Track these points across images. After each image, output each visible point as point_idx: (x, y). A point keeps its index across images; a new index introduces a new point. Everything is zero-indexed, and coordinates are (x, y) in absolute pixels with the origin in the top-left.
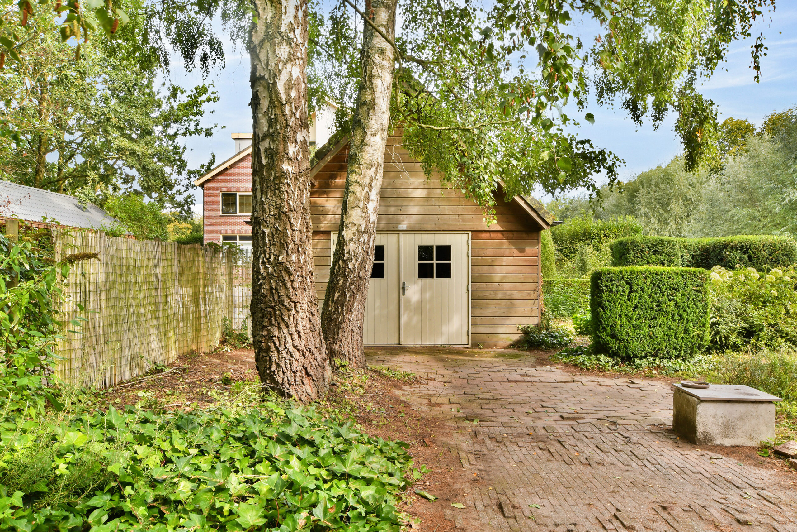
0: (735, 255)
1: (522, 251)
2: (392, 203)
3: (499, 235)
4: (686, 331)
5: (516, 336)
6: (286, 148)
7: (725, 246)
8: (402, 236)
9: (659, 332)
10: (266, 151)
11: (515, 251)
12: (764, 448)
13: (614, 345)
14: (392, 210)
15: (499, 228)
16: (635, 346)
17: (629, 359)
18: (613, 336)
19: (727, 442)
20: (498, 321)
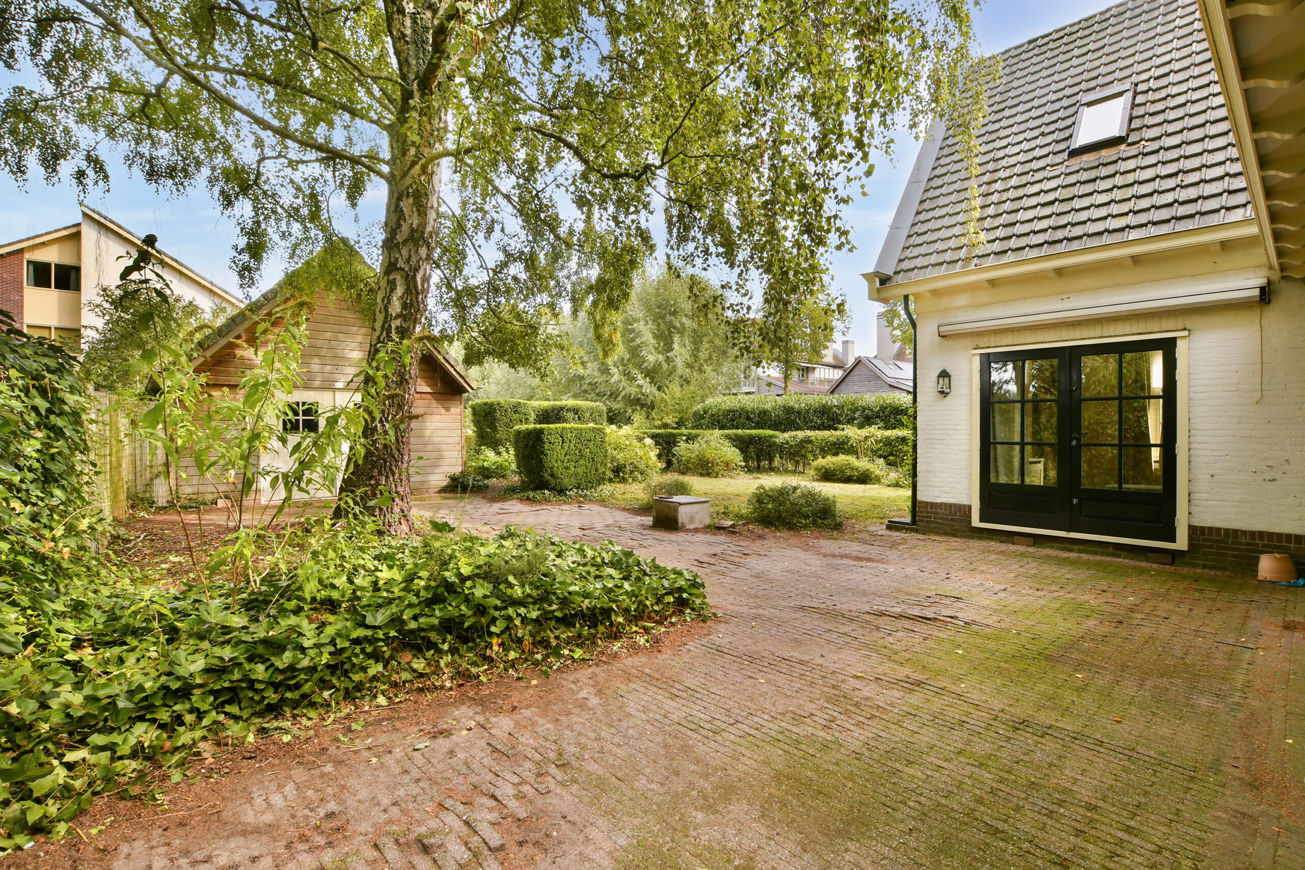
0: (570, 415)
1: (448, 409)
2: (328, 362)
3: (429, 396)
4: (596, 470)
5: (445, 482)
6: (414, 328)
7: (562, 408)
8: (337, 393)
9: (580, 471)
10: (397, 328)
11: (443, 411)
12: (708, 527)
13: (552, 482)
14: (328, 368)
15: (428, 390)
16: (566, 481)
17: (561, 491)
18: (552, 475)
19: (691, 527)
20: (429, 470)
